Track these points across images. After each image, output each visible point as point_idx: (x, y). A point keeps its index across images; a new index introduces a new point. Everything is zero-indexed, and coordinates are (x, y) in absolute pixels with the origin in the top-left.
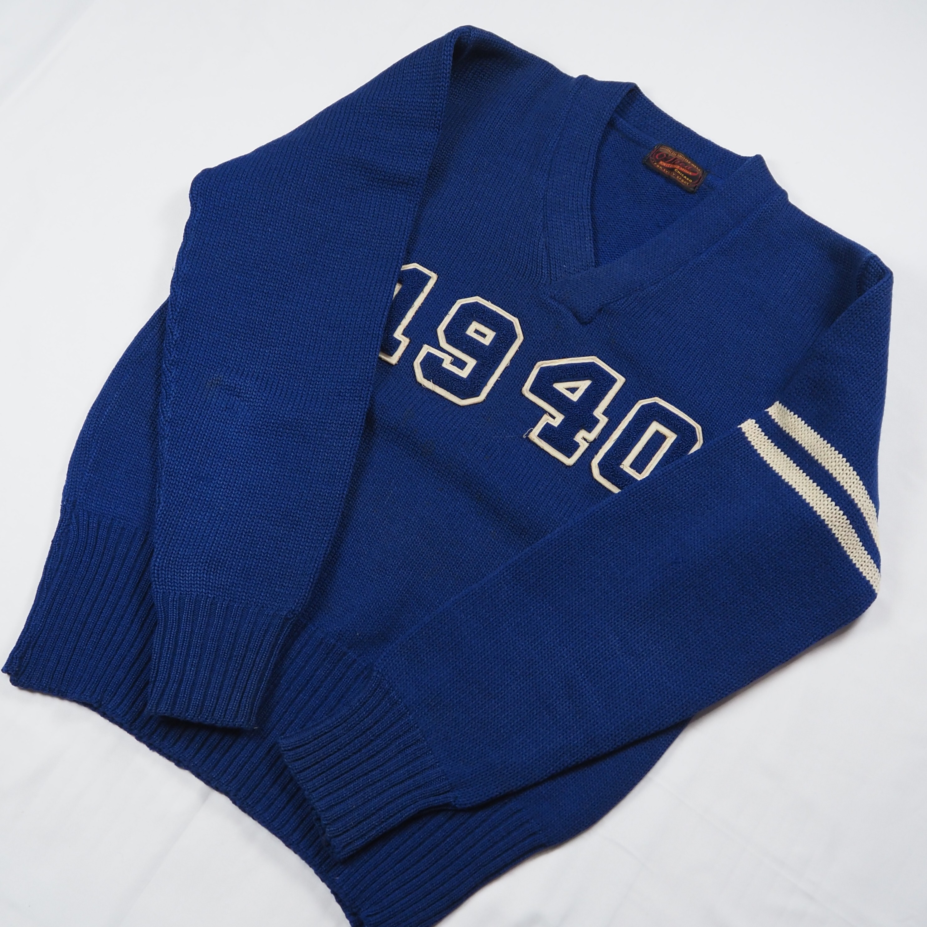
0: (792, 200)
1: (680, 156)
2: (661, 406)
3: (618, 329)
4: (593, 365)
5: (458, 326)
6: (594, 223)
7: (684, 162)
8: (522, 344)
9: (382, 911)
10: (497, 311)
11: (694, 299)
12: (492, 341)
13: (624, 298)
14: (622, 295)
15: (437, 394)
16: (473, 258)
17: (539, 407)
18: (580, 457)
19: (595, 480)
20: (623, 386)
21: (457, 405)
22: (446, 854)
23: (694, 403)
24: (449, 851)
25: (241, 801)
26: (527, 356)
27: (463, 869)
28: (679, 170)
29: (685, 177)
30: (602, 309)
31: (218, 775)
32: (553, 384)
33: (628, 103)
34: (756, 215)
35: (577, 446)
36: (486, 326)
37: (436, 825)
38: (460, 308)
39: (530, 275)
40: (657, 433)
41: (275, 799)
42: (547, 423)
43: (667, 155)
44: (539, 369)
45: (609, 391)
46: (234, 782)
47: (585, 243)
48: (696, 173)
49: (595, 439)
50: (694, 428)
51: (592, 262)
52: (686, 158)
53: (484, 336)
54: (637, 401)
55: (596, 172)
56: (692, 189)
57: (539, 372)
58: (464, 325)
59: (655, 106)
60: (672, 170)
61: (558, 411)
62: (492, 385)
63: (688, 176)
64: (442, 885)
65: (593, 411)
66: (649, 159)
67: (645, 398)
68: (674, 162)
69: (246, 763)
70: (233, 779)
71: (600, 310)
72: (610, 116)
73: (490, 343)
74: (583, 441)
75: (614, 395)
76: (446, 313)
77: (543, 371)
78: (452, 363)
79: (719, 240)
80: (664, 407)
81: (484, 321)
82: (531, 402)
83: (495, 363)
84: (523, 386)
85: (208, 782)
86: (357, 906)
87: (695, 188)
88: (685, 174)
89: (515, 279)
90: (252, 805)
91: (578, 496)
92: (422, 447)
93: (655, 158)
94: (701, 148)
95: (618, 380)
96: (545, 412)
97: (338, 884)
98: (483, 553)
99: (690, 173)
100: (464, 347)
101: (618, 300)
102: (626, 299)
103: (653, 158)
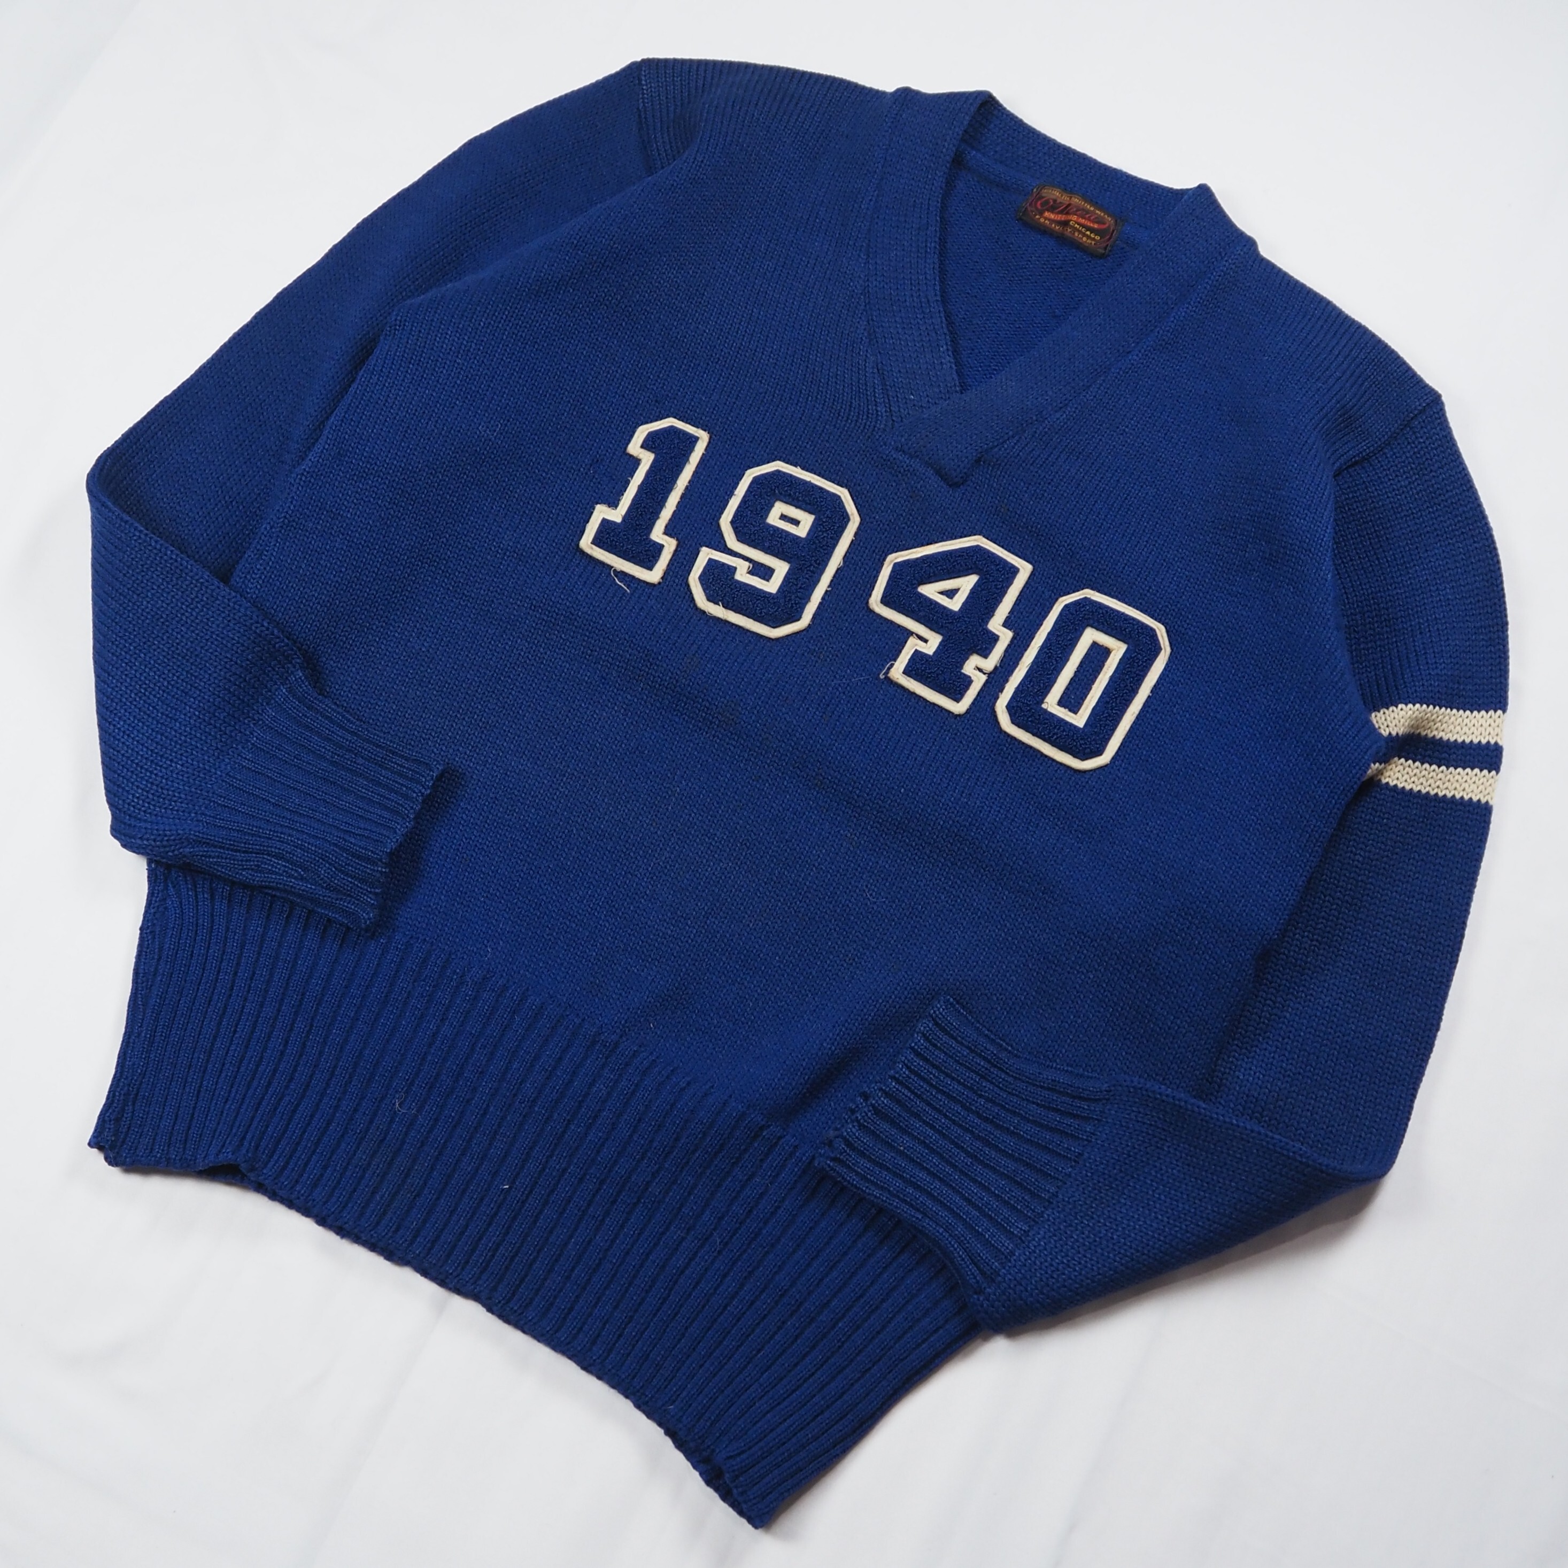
0: (1265, 251)
1: (1076, 200)
2: (1096, 602)
3: (1011, 488)
4: (977, 549)
5: (751, 511)
6: (950, 324)
7: (1083, 210)
8: (859, 528)
9: (750, 1448)
10: (813, 481)
11: (1127, 427)
12: (810, 530)
13: (1013, 437)
14: (1011, 433)
15: (733, 624)
16: (762, 401)
17: (899, 626)
18: (975, 699)
19: (1005, 733)
20: (1029, 578)
21: (766, 638)
22: (839, 1347)
23: (1148, 590)
24: (843, 1343)
25: (500, 1305)
26: (869, 547)
27: (870, 1369)
28: (1076, 222)
29: (1088, 233)
30: (980, 458)
31: (456, 1268)
32: (916, 588)
33: (982, 124)
34: (1210, 282)
35: (968, 681)
36: (797, 507)
37: (817, 1304)
38: (752, 483)
39: (858, 417)
40: (1095, 645)
41: (555, 1297)
42: (916, 650)
43: (1055, 201)
44: (891, 566)
45: (1008, 587)
46: (484, 1277)
47: (940, 357)
48: (1104, 224)
49: (996, 668)
50: (1153, 630)
51: (955, 385)
52: (1086, 201)
53: (796, 522)
54: (1057, 600)
55: (942, 242)
56: (1101, 251)
57: (893, 571)
58: (760, 510)
59: (1026, 124)
60: (1065, 224)
61: (931, 629)
62: (819, 600)
63: (1092, 230)
64: (840, 1397)
65: (987, 623)
66: (1026, 210)
67: (1069, 593)
68: (1067, 210)
69: (499, 1245)
70: (482, 1273)
71: (978, 461)
72: (954, 149)
73: (808, 534)
74: (977, 672)
75: (1017, 594)
76: (731, 494)
77: (899, 568)
78: (751, 572)
79: (1156, 327)
80: (1100, 604)
81: (793, 500)
82: (886, 620)
83: (819, 564)
84: (870, 595)
85: (442, 1283)
86: (709, 1447)
87: (1105, 248)
88: (1088, 229)
89: (835, 426)
90: (519, 1312)
91: (981, 761)
92: (719, 713)
93: (1037, 209)
94: (1109, 184)
95: (1021, 570)
96: (910, 633)
97: (673, 1416)
98: (838, 871)
99: (1096, 226)
100: (767, 544)
101: (1005, 442)
102: (1017, 438)
103: (1033, 209)
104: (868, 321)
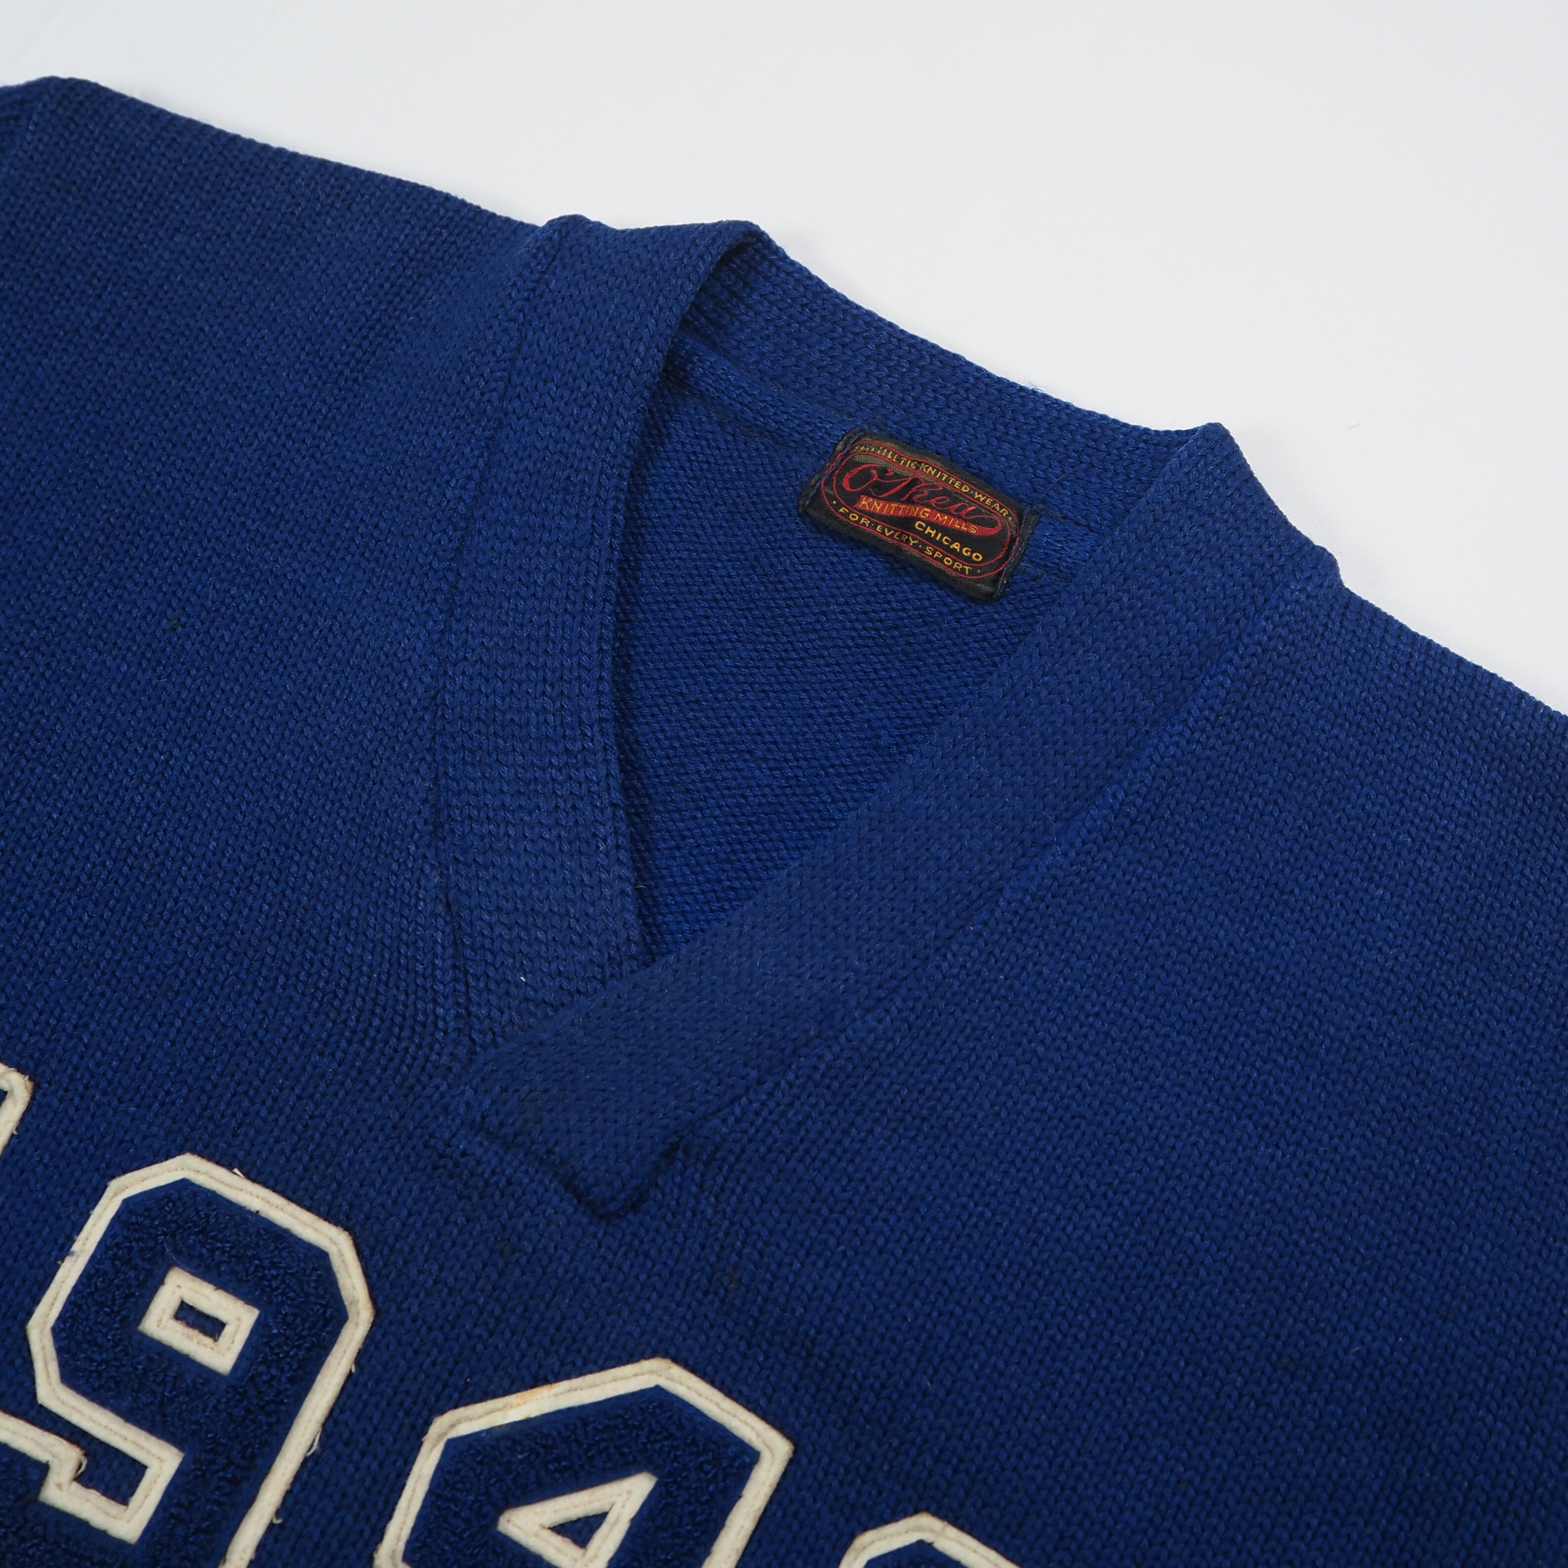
0: (1356, 579)
1: (930, 471)
2: (948, 1557)
3: (747, 1223)
4: (660, 1398)
5: (101, 1305)
7: (945, 492)
8: (368, 1340)
10: (267, 1212)
12: (242, 1356)
13: (760, 1082)
14: (754, 1074)
20: (784, 1477)
23: (1081, 1525)
26: (389, 1393)
28: (929, 523)
29: (956, 546)
30: (674, 1147)
32: (495, 1521)
33: (733, 294)
34: (1231, 670)
36: (215, 1286)
38: (120, 1214)
43: (883, 471)
44: (440, 1447)
45: (728, 1510)
47: (599, 866)
48: (993, 525)
51: (629, 941)
52: (952, 472)
53: (212, 1330)
54: (851, 1540)
55: (627, 572)
56: (987, 588)
57: (441, 1466)
58: (128, 1297)
59: (830, 291)
60: (905, 524)
62: (249, 1554)
63: (964, 539)
66: (818, 494)
67: (884, 1523)
68: (908, 492)
71: (668, 1155)
72: (659, 357)
73: (236, 1367)
75: (752, 1520)
76: (64, 1250)
77: (458, 1456)
78: (84, 1478)
80: (958, 1563)
81: (212, 1263)
83: (253, 1456)
84: (381, 1537)
87: (995, 582)
88: (957, 536)
93: (840, 487)
94: (1006, 425)
95: (766, 1456)
99: (973, 530)
100: (131, 1397)
101: (735, 1099)
102: (768, 1086)
103: (834, 492)
104: (436, 780)
